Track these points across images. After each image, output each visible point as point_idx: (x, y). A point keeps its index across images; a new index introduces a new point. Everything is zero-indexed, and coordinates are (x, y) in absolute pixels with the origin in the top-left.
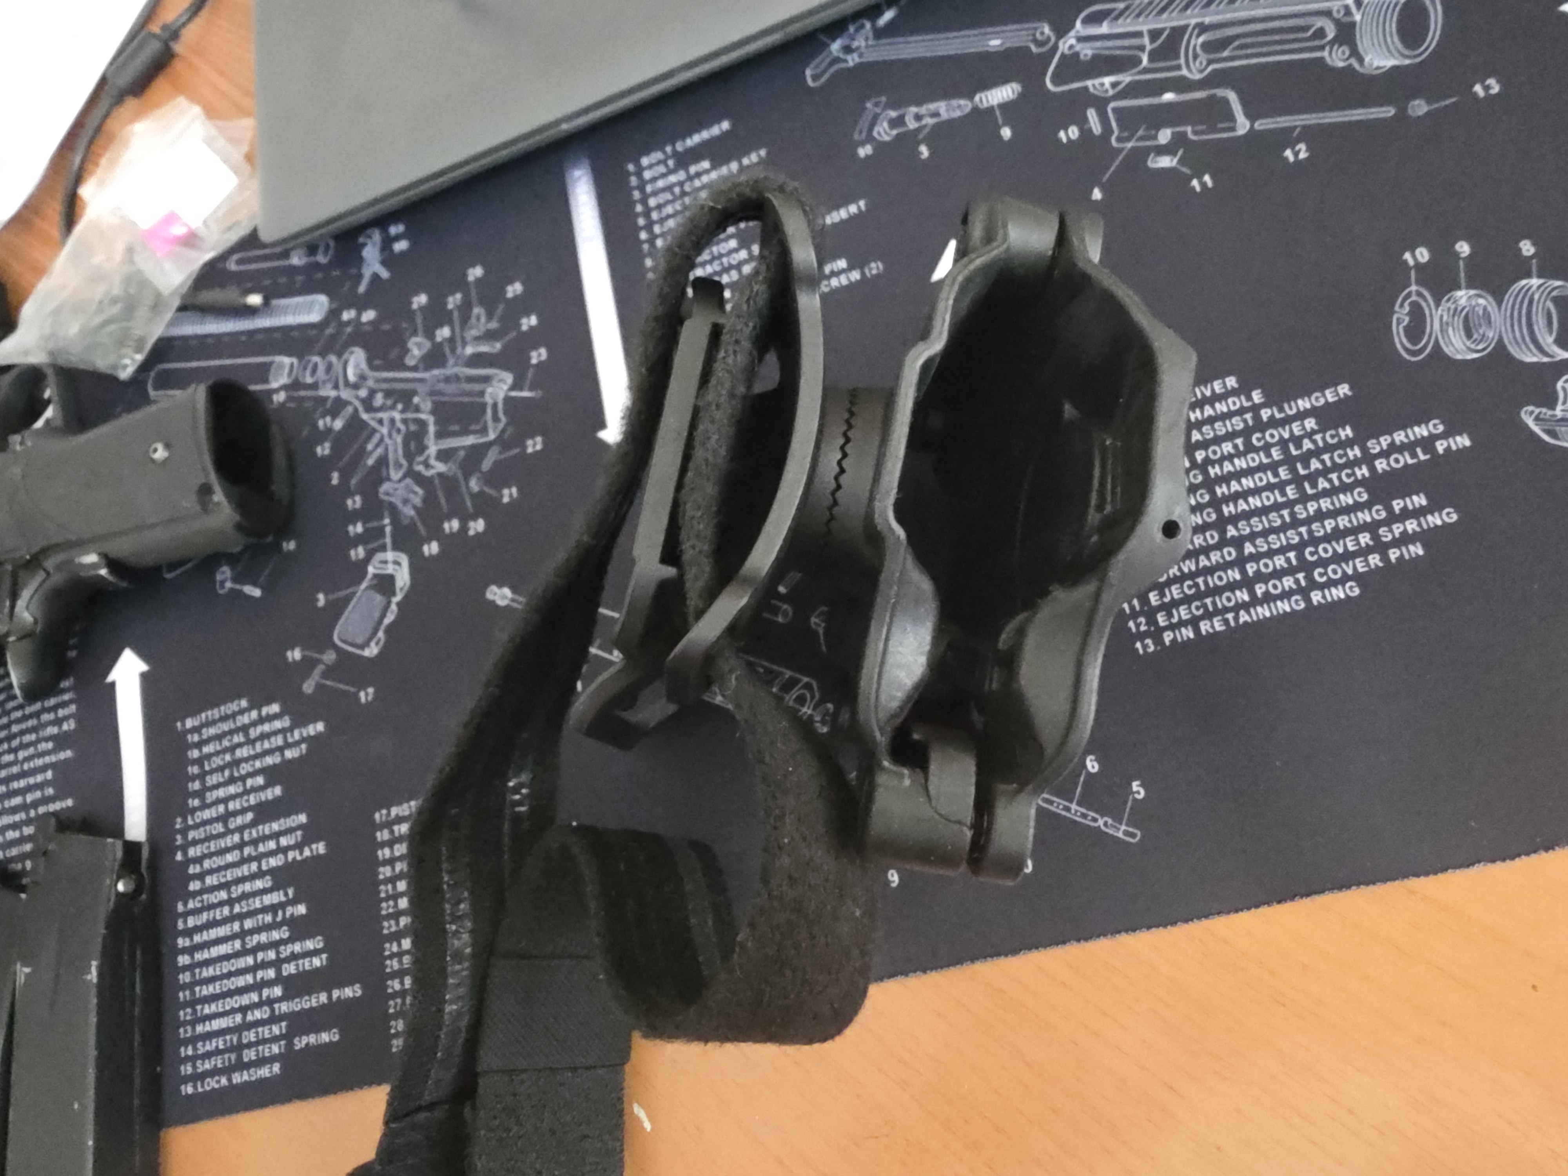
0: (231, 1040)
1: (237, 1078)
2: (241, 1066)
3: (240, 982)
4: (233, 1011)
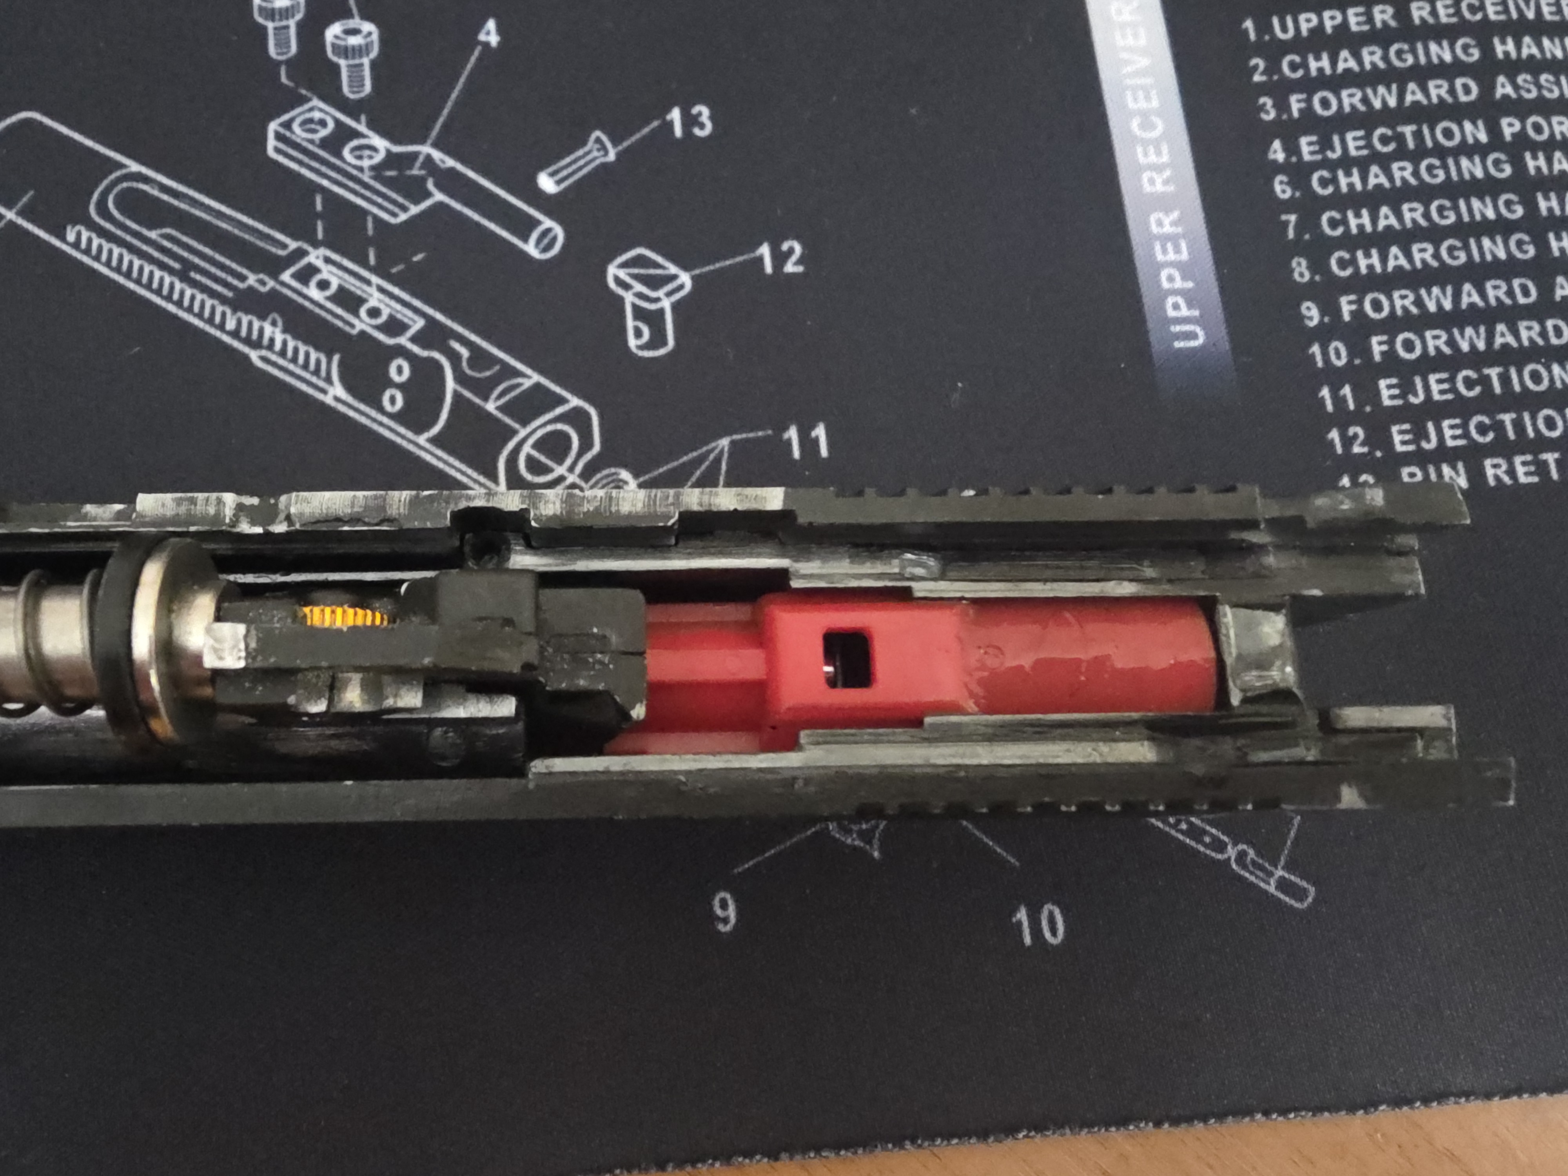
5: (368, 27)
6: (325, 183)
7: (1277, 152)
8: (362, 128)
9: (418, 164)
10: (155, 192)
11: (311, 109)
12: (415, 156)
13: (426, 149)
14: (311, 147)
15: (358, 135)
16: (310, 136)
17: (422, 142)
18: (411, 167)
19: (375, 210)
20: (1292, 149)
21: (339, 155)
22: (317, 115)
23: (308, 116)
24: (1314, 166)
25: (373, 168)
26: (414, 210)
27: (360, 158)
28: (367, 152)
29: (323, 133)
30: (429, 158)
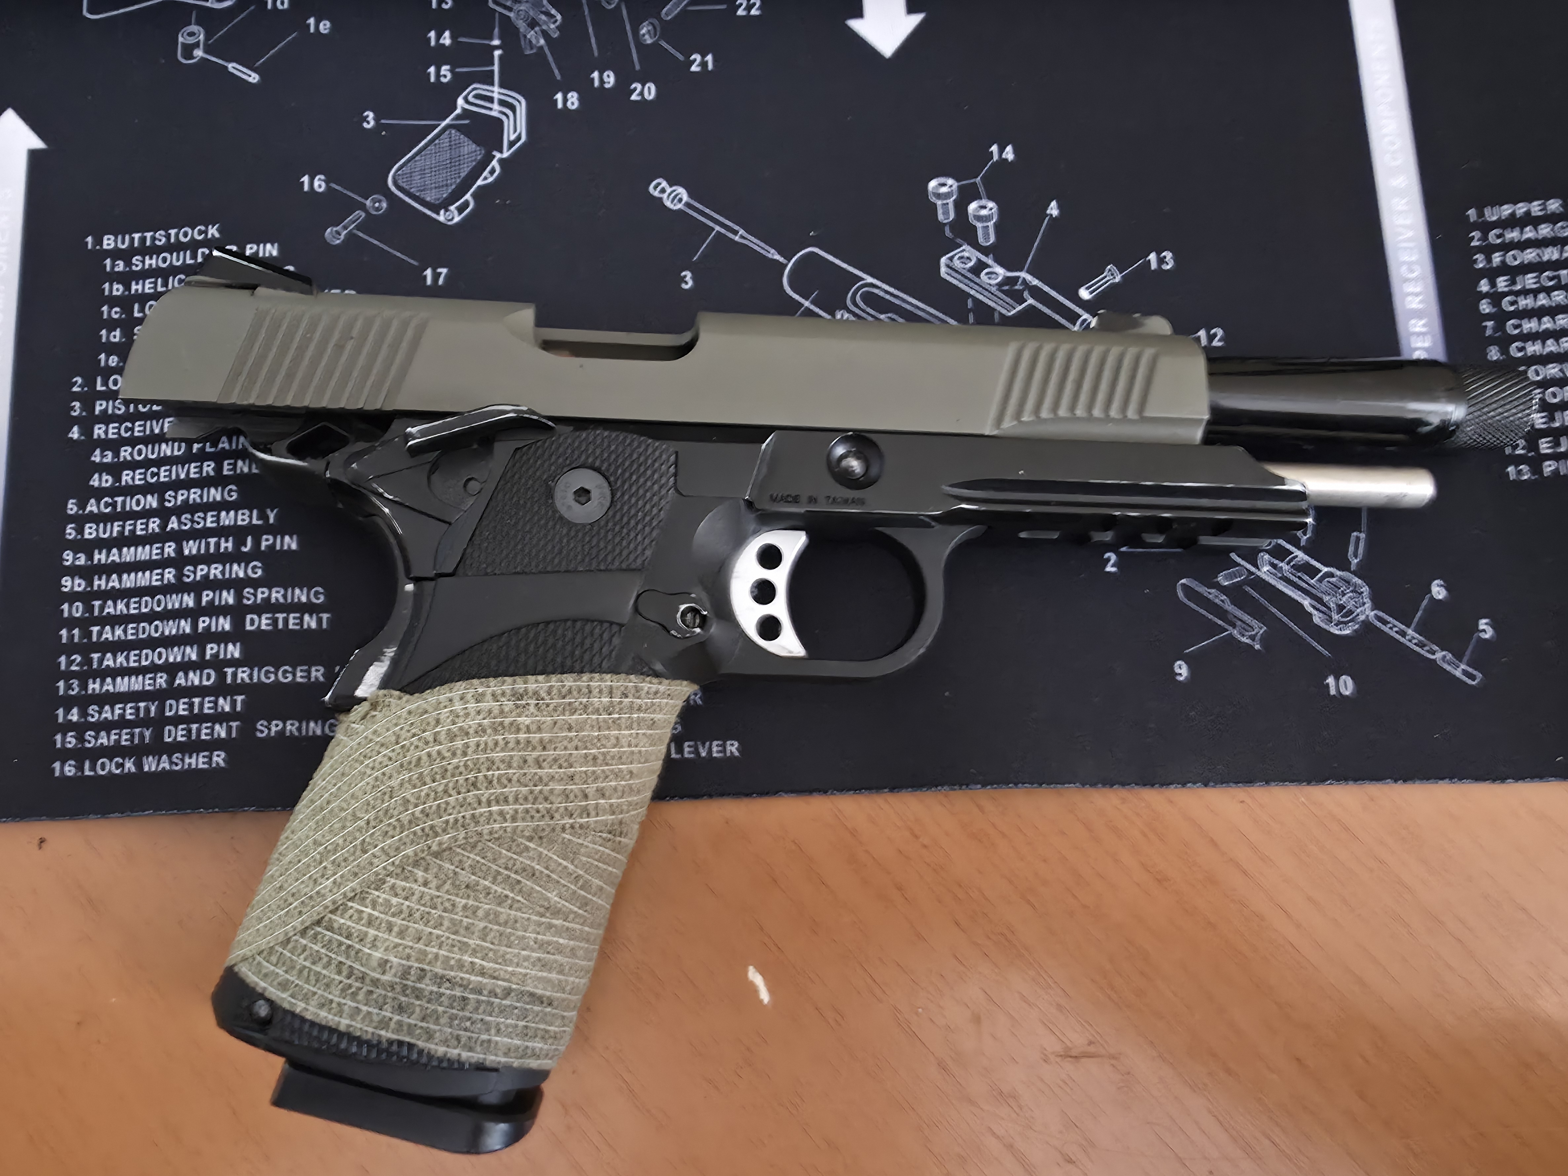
0: (147, 710)
1: (150, 764)
2: (159, 748)
3: (170, 628)
4: (154, 669)
5: (991, 204)
6: (972, 292)
7: (1484, 286)
8: (990, 261)
9: (1020, 282)
10: (881, 294)
11: (963, 250)
12: (1018, 277)
13: (1023, 275)
14: (963, 272)
15: (988, 266)
16: (963, 266)
17: (1021, 270)
18: (1016, 284)
19: (999, 308)
20: (1493, 284)
21: (978, 276)
22: (966, 254)
23: (962, 254)
24: (1505, 294)
25: (997, 284)
26: (1019, 308)
27: (990, 278)
28: (993, 276)
29: (971, 264)
30: (1024, 279)
